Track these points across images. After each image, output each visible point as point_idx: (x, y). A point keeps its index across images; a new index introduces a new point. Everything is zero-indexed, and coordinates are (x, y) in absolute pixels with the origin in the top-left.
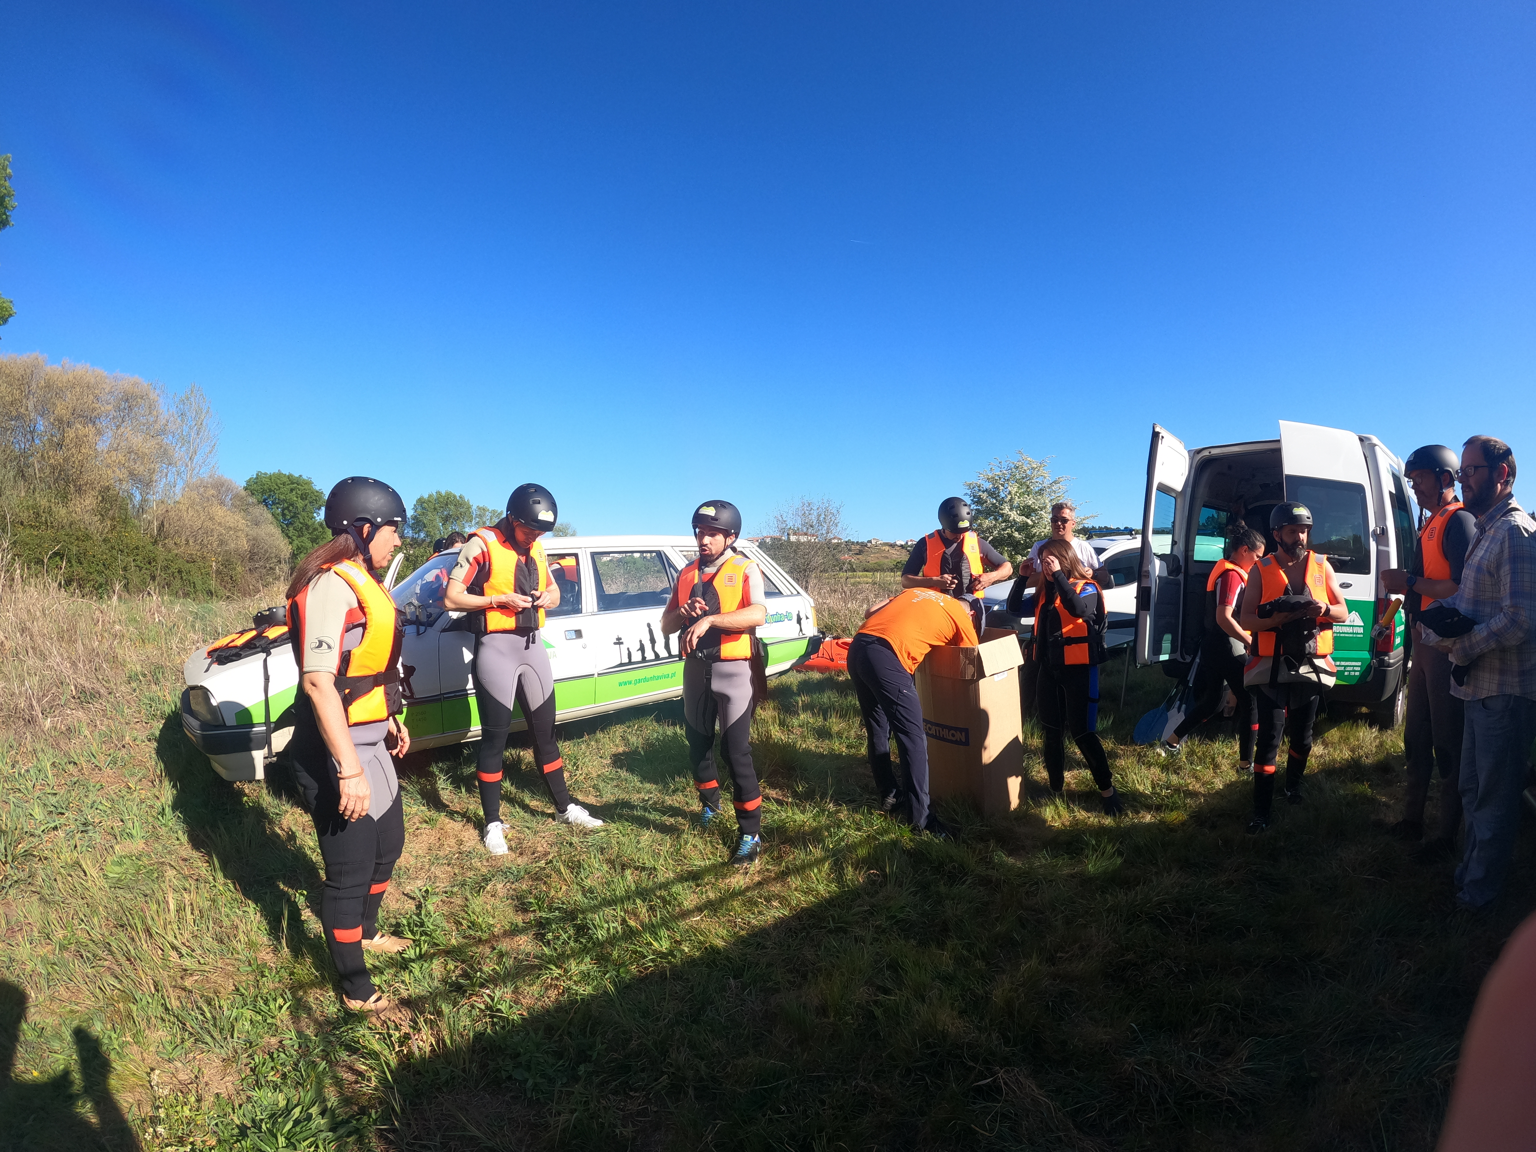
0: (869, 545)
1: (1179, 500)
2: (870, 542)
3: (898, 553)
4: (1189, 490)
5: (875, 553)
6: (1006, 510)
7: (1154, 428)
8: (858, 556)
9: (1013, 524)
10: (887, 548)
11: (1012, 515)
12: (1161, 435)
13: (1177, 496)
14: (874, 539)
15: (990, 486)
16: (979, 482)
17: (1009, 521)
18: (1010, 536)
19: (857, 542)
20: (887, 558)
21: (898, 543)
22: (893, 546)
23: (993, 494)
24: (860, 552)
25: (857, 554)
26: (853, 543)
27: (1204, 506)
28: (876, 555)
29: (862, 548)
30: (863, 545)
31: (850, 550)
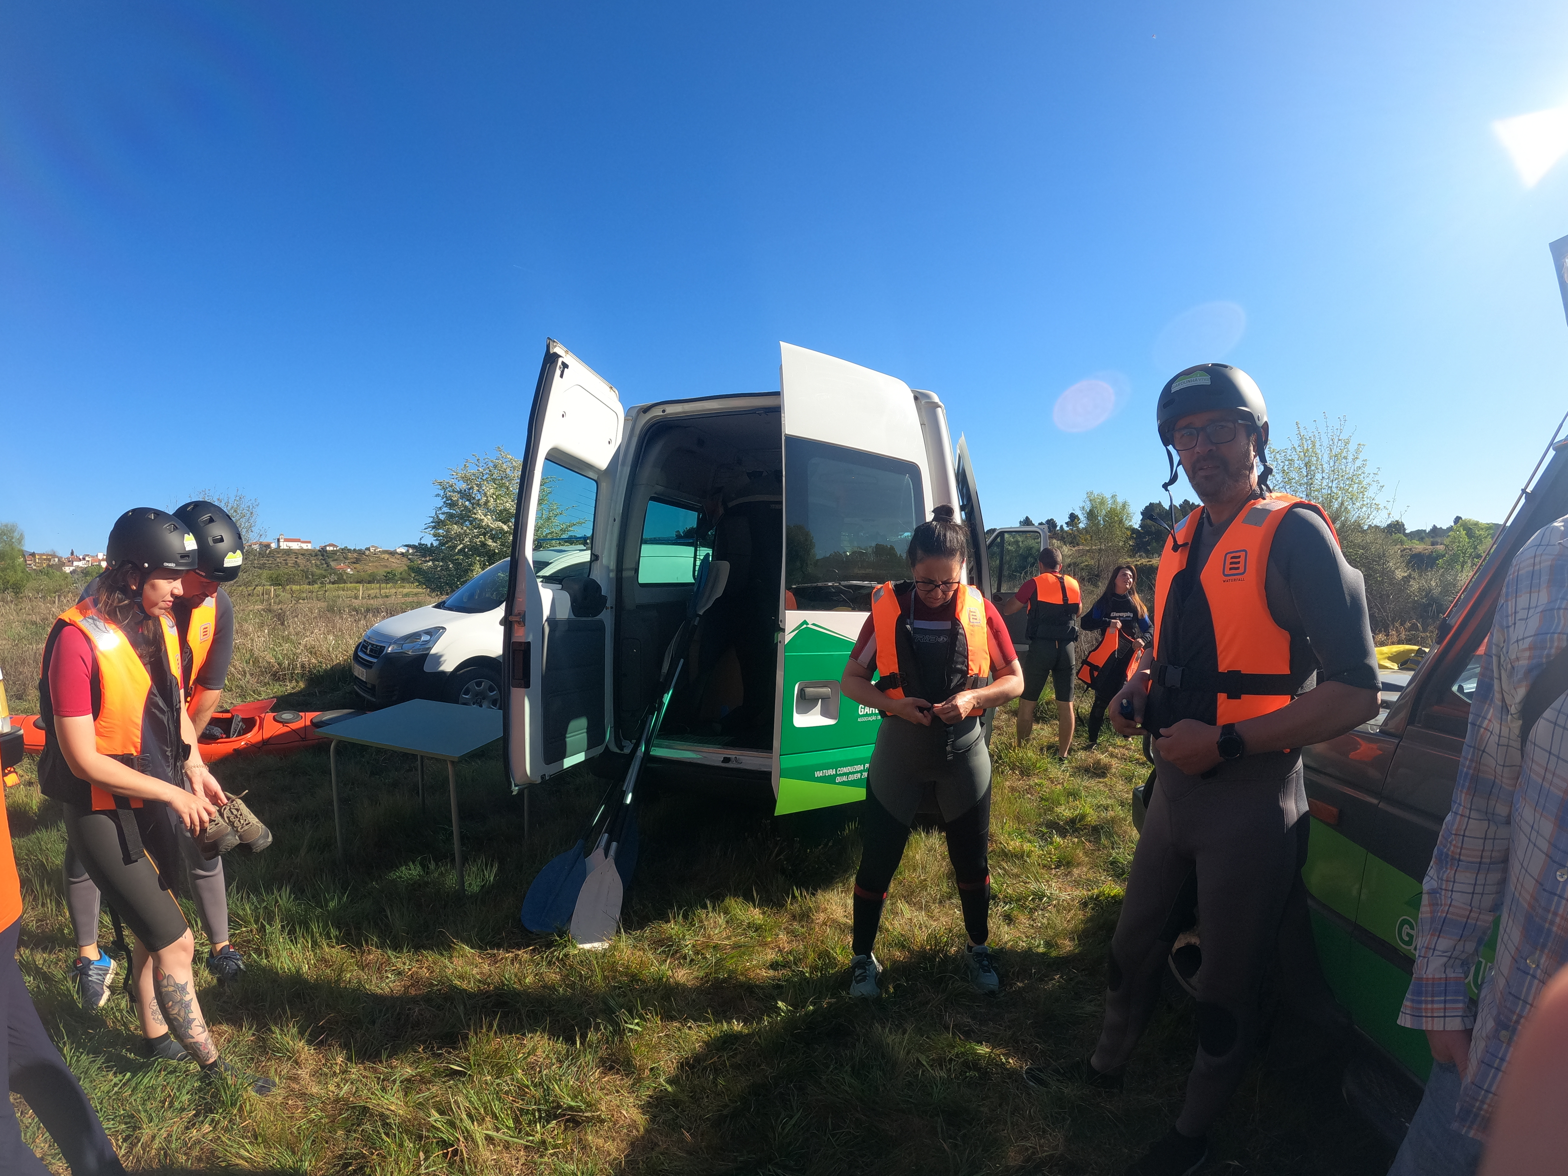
0: (367, 552)
1: (604, 485)
2: (368, 549)
3: (398, 561)
4: (625, 472)
5: (373, 562)
6: (480, 514)
7: (548, 347)
8: (355, 565)
9: (486, 531)
10: (386, 556)
11: (486, 520)
12: (560, 360)
13: (601, 477)
14: (373, 546)
15: (463, 486)
16: (452, 481)
17: (482, 527)
18: (484, 544)
19: (355, 550)
20: (387, 567)
21: (399, 551)
22: (393, 553)
23: (466, 495)
24: (357, 561)
25: (354, 563)
26: (349, 550)
27: (653, 499)
28: (375, 564)
29: (360, 556)
30: (361, 553)
31: (346, 558)
